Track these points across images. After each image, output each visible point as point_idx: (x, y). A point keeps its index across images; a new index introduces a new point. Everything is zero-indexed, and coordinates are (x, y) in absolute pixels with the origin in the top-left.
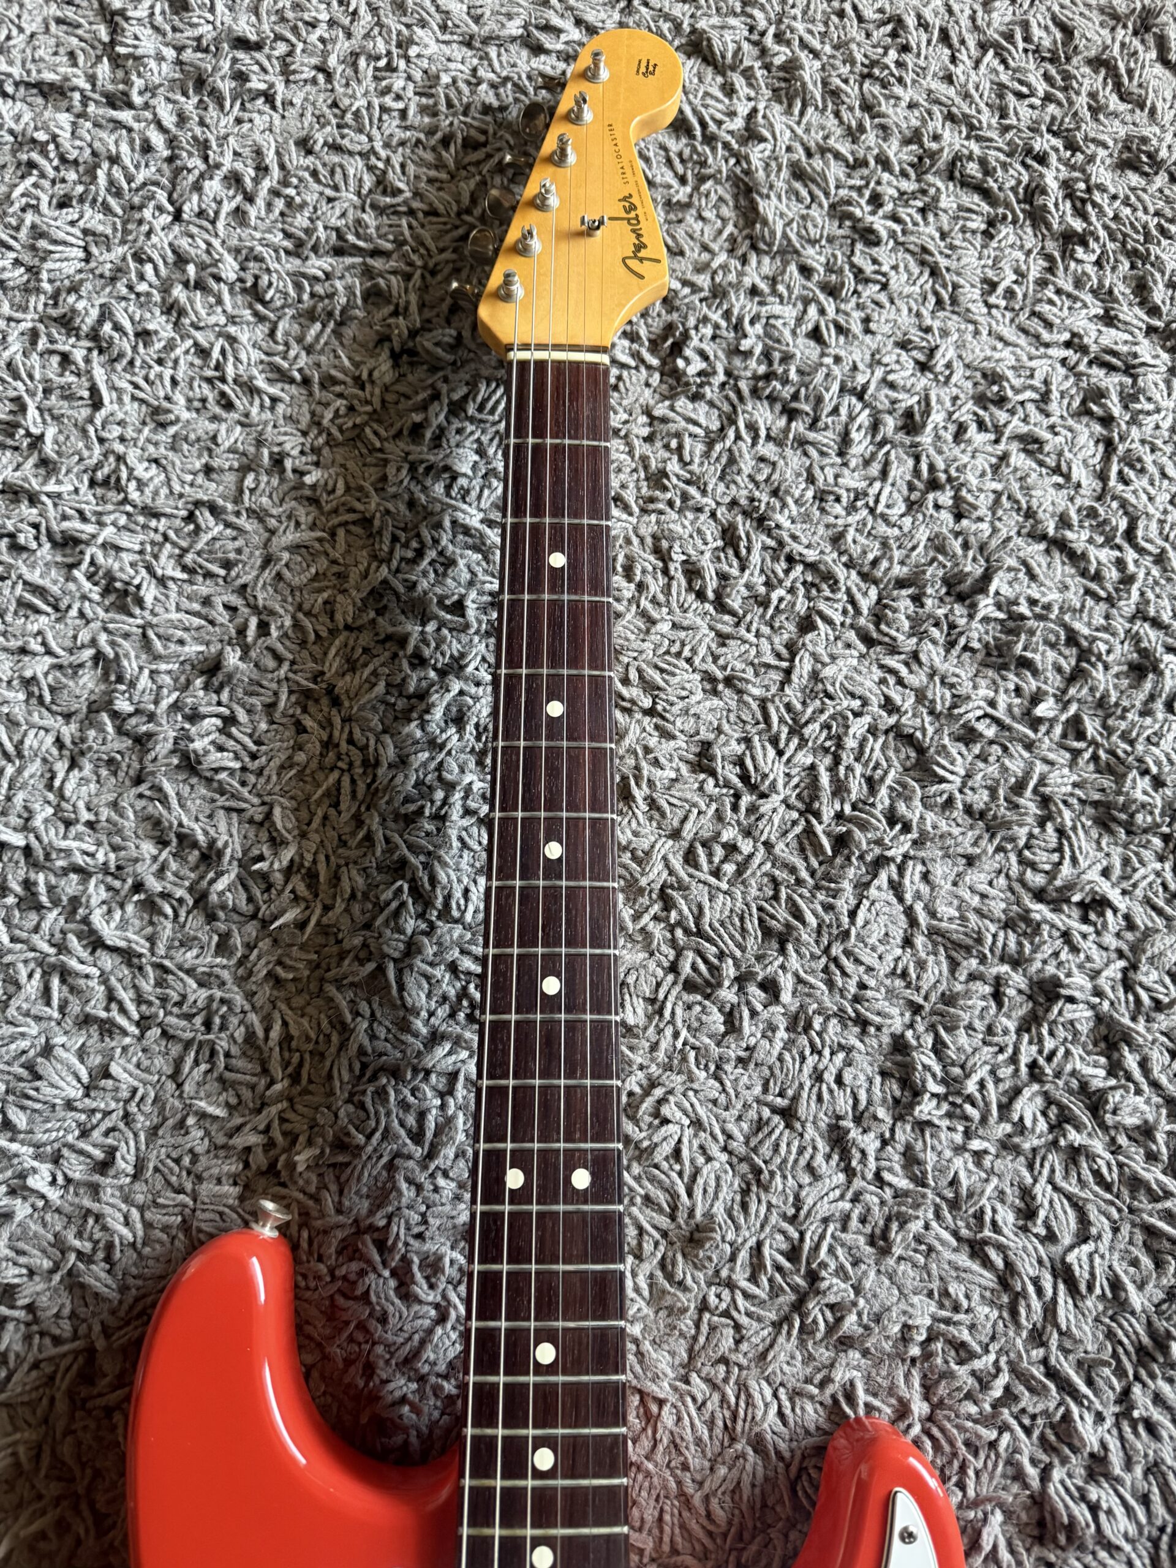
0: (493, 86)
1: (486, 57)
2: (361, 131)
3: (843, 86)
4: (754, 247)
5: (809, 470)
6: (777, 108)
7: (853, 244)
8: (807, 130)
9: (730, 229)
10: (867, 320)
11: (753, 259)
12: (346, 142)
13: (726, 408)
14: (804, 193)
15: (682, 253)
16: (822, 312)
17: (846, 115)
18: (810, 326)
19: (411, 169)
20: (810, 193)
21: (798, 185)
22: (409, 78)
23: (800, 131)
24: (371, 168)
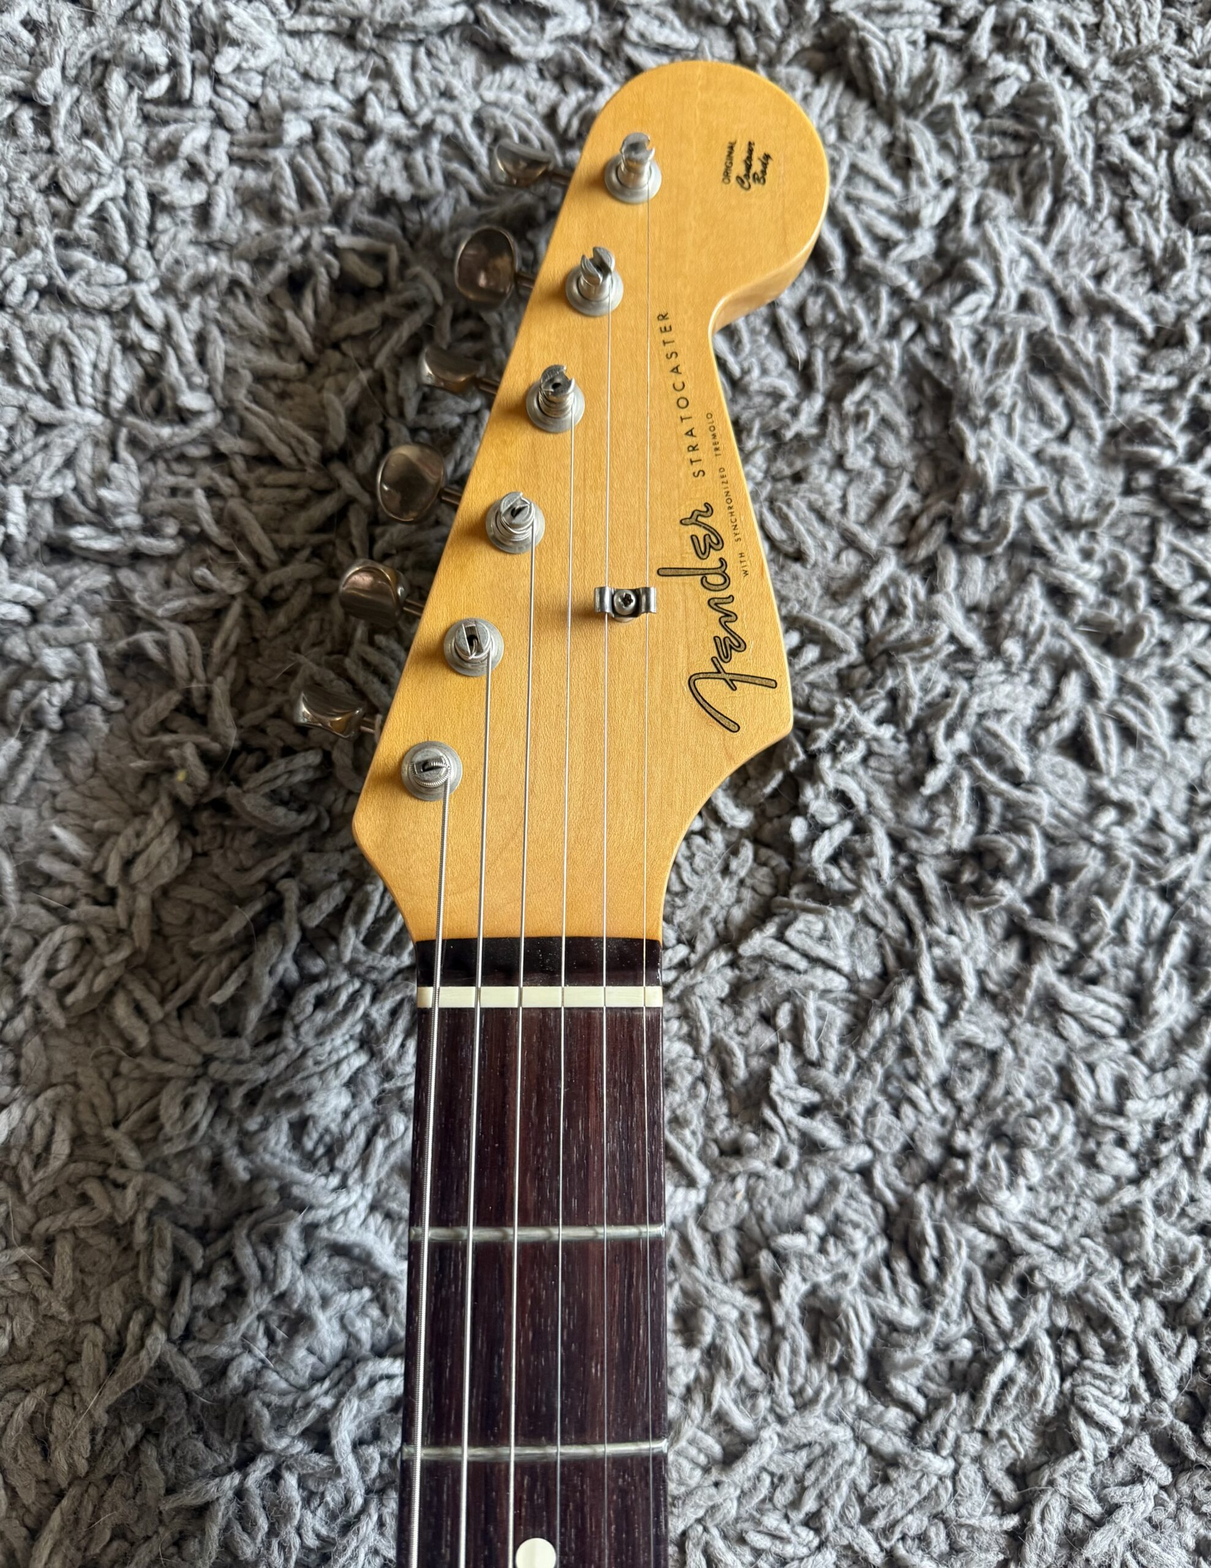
0: (398, 143)
1: (383, 73)
2: (109, 254)
3: (1132, 154)
4: (953, 539)
5: (1064, 1071)
6: (1002, 205)
7: (1153, 531)
8: (1061, 255)
9: (904, 497)
10: (1181, 709)
11: (950, 567)
12: (74, 286)
13: (894, 926)
14: (1056, 407)
15: (799, 557)
16: (1091, 691)
17: (1139, 222)
18: (1067, 725)
19: (219, 349)
20: (1069, 406)
21: (1043, 388)
22: (219, 121)
23: (1046, 259)
24: (130, 348)
